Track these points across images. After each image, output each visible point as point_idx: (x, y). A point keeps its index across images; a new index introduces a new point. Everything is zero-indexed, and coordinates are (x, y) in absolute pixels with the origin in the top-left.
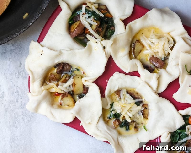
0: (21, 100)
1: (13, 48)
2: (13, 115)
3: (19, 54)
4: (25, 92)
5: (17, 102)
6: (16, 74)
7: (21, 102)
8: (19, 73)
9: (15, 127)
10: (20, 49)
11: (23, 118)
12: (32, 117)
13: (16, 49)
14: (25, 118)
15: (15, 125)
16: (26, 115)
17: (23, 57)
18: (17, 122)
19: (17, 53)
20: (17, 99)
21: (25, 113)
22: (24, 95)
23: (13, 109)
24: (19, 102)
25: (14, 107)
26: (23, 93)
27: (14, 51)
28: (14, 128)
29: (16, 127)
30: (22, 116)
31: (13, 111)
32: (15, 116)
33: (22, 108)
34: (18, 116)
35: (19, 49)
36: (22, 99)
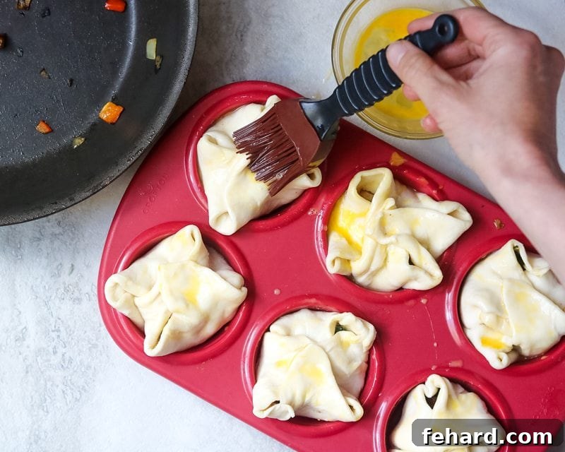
0: (64, 350)
1: (57, 230)
2: (42, 382)
3: (70, 244)
4: (74, 332)
5: (55, 353)
6: (58, 289)
7: (63, 355)
8: (65, 288)
9: (43, 409)
10: (73, 234)
11: (63, 392)
12: (85, 390)
13: (64, 232)
14: (69, 392)
15: (44, 404)
16: (72, 386)
17: (78, 253)
18: (49, 400)
19: (65, 243)
20: (55, 347)
21: (70, 380)
22: (72, 339)
23: (42, 370)
24: (59, 354)
25: (46, 363)
26: (70, 335)
27: (61, 237)
28: (41, 412)
29: (45, 409)
30: (61, 386)
31: (42, 372)
32: (46, 386)
33: (64, 369)
34: (52, 386)
35: (70, 234)
36: (65, 347)
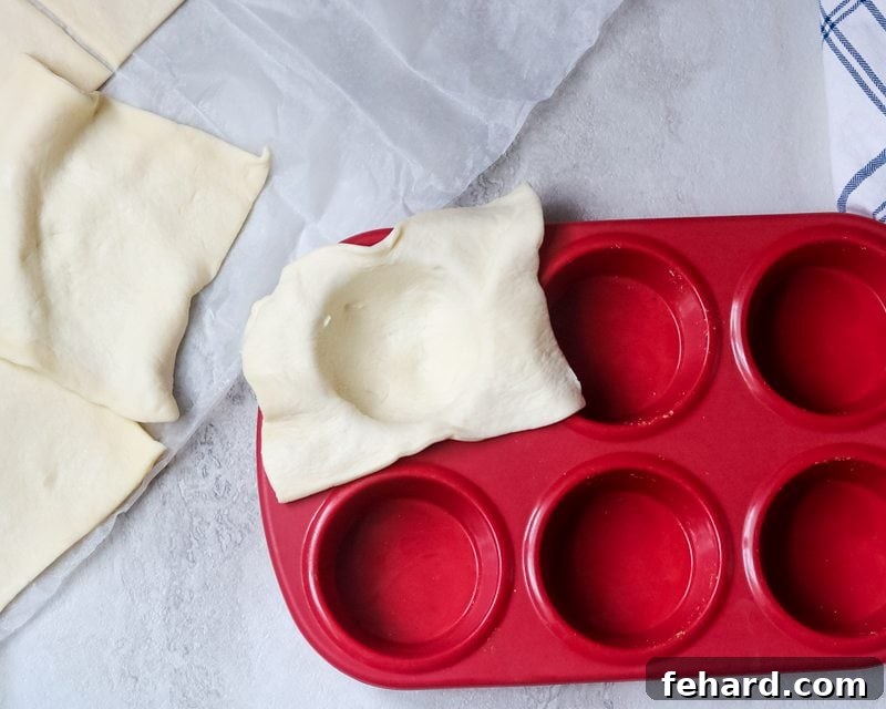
0: (218, 472)
2: (186, 517)
4: (232, 446)
5: (205, 475)
7: (217, 479)
9: (187, 557)
11: (217, 532)
12: (249, 531)
14: (225, 533)
15: (189, 551)
16: (230, 525)
18: (195, 544)
20: (205, 467)
21: (227, 515)
22: (230, 455)
23: (186, 500)
24: (212, 478)
25: (192, 491)
26: (227, 450)
28: (184, 561)
29: (190, 556)
30: (214, 524)
31: (186, 504)
32: (191, 523)
33: (219, 499)
34: (200, 523)
36: (220, 467)
